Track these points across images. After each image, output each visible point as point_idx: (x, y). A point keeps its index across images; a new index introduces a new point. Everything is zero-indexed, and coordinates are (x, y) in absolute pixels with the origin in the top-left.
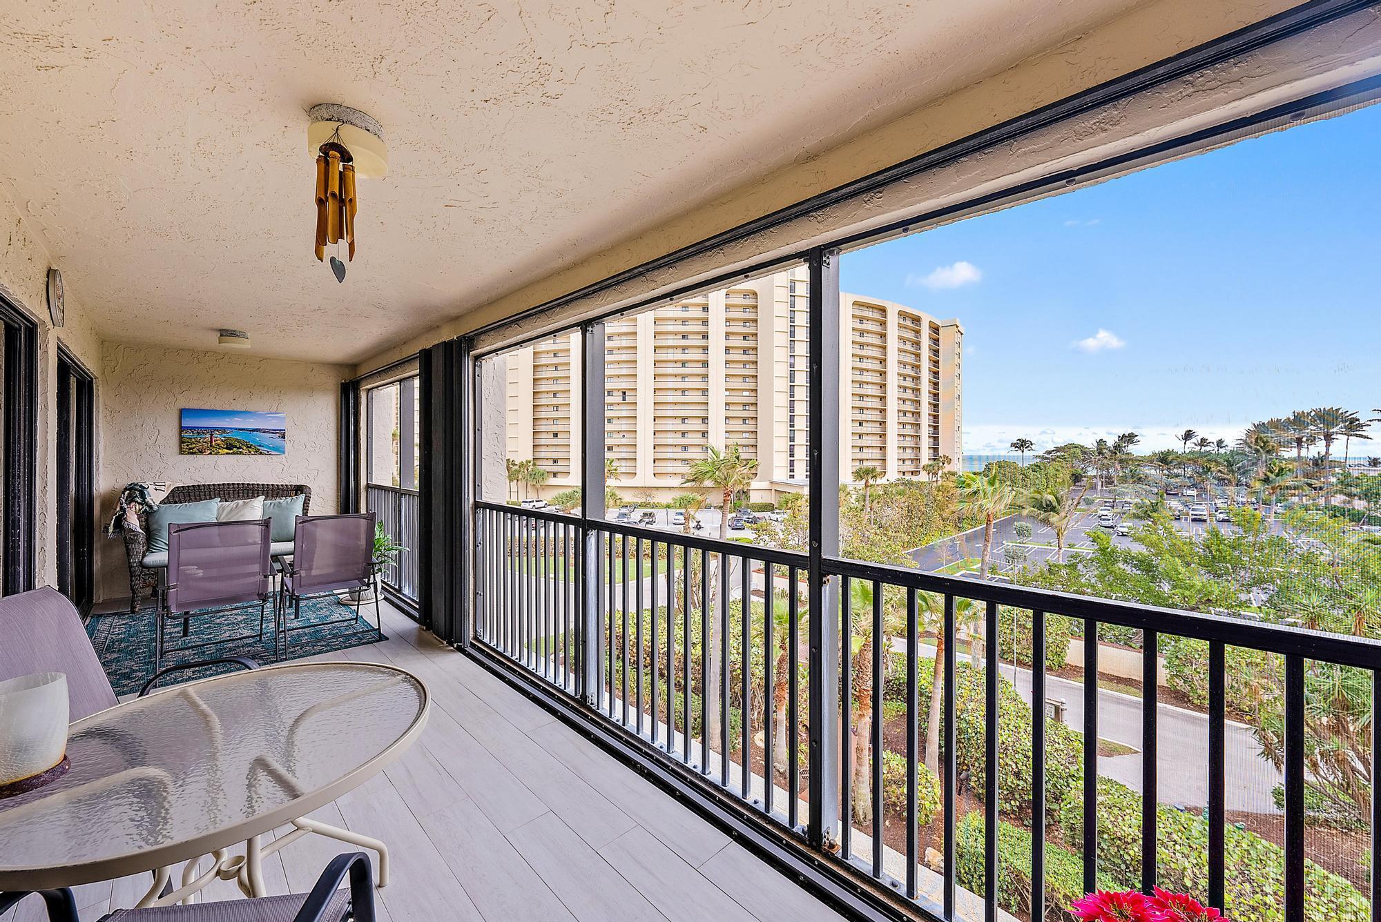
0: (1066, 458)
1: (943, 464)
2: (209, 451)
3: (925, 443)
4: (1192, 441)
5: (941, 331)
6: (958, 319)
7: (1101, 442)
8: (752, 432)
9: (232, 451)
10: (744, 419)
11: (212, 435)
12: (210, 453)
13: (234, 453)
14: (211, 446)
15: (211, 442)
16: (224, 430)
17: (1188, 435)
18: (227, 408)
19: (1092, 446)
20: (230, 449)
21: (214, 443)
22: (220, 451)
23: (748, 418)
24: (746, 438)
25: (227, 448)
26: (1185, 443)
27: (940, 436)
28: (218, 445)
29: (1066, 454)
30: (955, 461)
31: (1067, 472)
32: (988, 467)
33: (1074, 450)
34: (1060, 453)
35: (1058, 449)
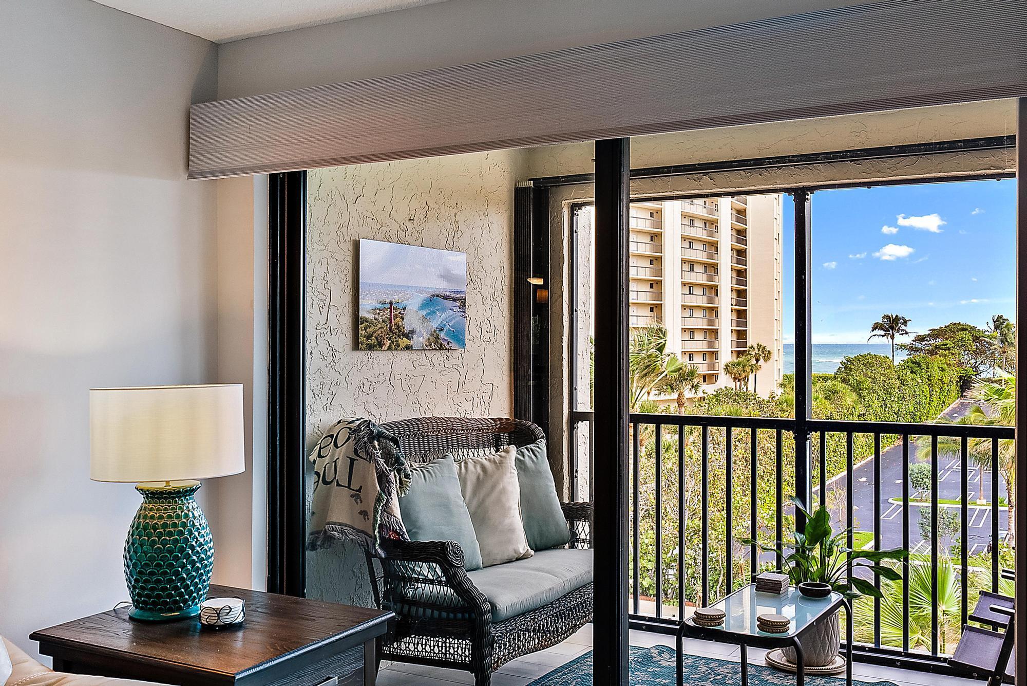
0: (949, 349)
2: (389, 344)
3: (726, 323)
19: (987, 328)
22: (400, 341)
27: (749, 308)
29: (948, 342)
30: (774, 356)
31: (952, 375)
32: (847, 366)
33: (961, 334)
34: (939, 341)
35: (936, 334)
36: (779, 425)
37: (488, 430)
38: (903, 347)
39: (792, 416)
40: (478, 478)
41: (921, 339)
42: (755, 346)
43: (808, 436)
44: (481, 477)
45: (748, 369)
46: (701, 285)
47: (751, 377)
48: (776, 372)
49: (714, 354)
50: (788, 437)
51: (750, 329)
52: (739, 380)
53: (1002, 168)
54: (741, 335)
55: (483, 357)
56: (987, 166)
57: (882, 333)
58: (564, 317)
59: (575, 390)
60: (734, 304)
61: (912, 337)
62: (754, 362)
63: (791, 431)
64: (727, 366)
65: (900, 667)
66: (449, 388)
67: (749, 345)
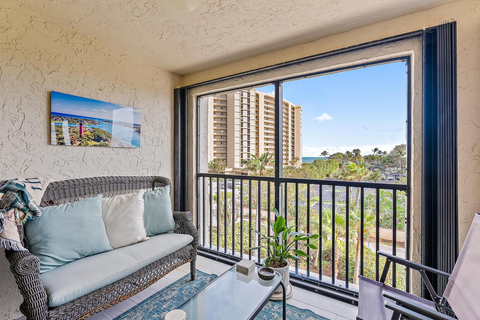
0: (337, 158)
1: (296, 160)
2: (79, 143)
3: (290, 153)
4: (377, 152)
5: (295, 110)
6: (301, 105)
7: (348, 152)
8: (225, 147)
9: (99, 143)
10: (221, 142)
11: (81, 124)
12: (80, 145)
13: (101, 146)
14: (81, 136)
15: (81, 132)
16: (92, 120)
17: (376, 150)
18: (94, 97)
19: (345, 153)
20: (98, 141)
21: (83, 133)
22: (89, 142)
23: (223, 142)
24: (222, 150)
25: (94, 140)
26: (374, 153)
27: (295, 149)
28: (87, 136)
29: (337, 156)
30: (300, 159)
31: (338, 163)
32: (315, 162)
33: (339, 155)
34: (335, 156)
35: (334, 155)
36: (269, 180)
37: (147, 181)
38: (327, 158)
39: (273, 176)
40: (117, 205)
41: (331, 156)
42: (296, 157)
43: (280, 184)
44: (118, 205)
45: (294, 162)
46: (285, 145)
47: (295, 164)
48: (300, 163)
49: (288, 159)
50: (272, 184)
51: (295, 154)
52: (293, 164)
53: (367, 58)
54: (293, 155)
55: (154, 152)
56: (359, 59)
57: (323, 155)
58: (193, 138)
59: (199, 165)
60: (292, 148)
61: (329, 155)
62: (296, 161)
63: (273, 182)
64: (290, 161)
65: (317, 293)
66: (131, 165)
67: (295, 157)
